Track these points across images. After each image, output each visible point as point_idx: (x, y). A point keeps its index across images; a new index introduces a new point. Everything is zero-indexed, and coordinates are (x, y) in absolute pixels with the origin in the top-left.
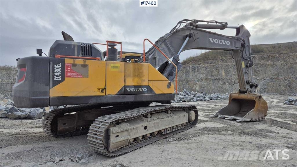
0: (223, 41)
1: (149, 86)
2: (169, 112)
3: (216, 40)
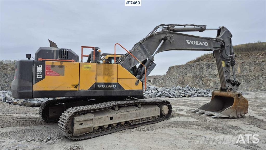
0: (201, 43)
1: (118, 83)
2: (140, 106)
3: (193, 41)
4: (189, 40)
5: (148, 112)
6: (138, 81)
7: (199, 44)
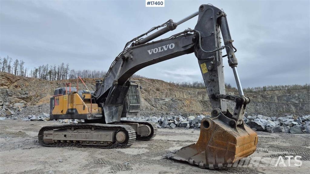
0: (164, 47)
1: (76, 109)
2: (93, 129)
3: (155, 49)
4: (151, 49)
5: (98, 135)
6: (84, 106)
7: (163, 50)
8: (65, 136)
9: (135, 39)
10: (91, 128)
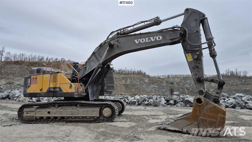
0: (152, 38)
1: (60, 87)
2: (78, 106)
3: (142, 39)
4: (137, 39)
5: (84, 111)
6: (71, 86)
7: (150, 41)
8: (49, 113)
9: (120, 30)
10: (76, 105)
